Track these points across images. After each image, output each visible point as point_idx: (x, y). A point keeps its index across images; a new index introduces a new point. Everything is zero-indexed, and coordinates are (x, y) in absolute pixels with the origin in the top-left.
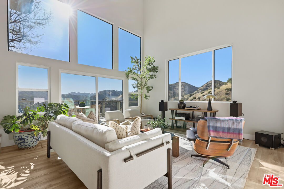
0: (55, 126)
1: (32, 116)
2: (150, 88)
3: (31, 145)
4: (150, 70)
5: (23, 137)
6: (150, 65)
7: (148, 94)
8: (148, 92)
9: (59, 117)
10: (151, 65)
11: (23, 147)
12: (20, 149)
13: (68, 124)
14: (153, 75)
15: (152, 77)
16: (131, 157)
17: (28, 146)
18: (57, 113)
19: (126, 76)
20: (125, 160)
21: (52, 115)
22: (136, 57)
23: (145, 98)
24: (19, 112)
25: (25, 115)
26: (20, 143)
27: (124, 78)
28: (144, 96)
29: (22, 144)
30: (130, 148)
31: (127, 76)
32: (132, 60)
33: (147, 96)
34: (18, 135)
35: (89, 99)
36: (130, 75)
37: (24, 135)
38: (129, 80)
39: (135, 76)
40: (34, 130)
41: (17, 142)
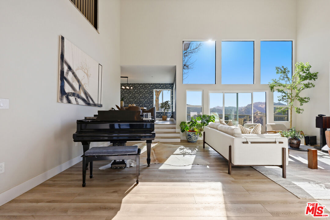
0: (208, 129)
1: (195, 122)
2: (305, 100)
3: (194, 141)
4: (305, 78)
5: (190, 135)
6: (304, 72)
7: (301, 107)
8: (301, 105)
9: (210, 123)
10: (306, 71)
11: (190, 140)
12: (189, 142)
13: (215, 127)
14: (309, 84)
15: (307, 86)
16: (247, 142)
17: (192, 141)
18: (208, 121)
19: (270, 89)
20: (243, 143)
21: (206, 122)
22: (283, 67)
23: (297, 111)
24: (187, 120)
25: (191, 121)
26: (189, 138)
27: (268, 91)
28: (294, 110)
29: (190, 139)
30: (247, 138)
31: (272, 88)
32: (278, 71)
33: (300, 110)
34: (188, 133)
35: (233, 113)
36: (275, 87)
37: (191, 133)
38: (274, 92)
39: (281, 88)
40: (196, 132)
41: (187, 137)
